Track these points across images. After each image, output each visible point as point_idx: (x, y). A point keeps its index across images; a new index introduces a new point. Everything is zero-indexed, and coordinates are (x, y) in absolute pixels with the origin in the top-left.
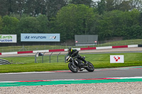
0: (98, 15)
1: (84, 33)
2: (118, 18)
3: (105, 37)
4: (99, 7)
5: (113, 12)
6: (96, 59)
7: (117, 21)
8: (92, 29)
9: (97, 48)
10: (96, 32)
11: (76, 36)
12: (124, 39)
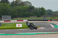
0: (11, 7)
1: (5, 15)
2: (20, 9)
3: (14, 16)
4: (12, 4)
5: (18, 6)
6: (10, 25)
7: (19, 10)
8: (9, 13)
9: (11, 21)
10: (10, 15)
11: (2, 16)
12: (22, 18)
